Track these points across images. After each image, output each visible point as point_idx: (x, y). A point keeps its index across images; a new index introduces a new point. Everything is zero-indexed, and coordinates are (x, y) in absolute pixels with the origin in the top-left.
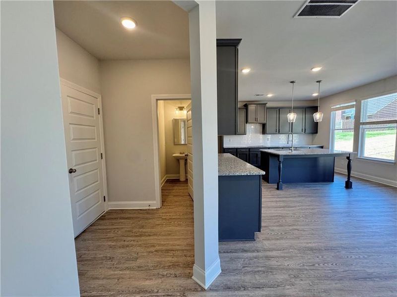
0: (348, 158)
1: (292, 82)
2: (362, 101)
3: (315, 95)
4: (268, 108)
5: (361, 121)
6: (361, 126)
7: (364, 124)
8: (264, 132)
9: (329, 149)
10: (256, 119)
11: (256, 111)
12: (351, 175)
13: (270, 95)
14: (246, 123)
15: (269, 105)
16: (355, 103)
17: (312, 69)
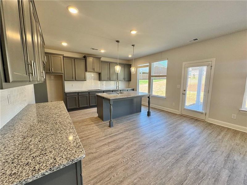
0: (149, 97)
1: (118, 41)
2: (152, 63)
3: (130, 56)
4: (102, 62)
5: (151, 75)
6: (151, 78)
7: (153, 76)
8: (100, 79)
9: (137, 91)
10: (94, 69)
11: (93, 63)
12: (150, 106)
13: (103, 51)
14: (86, 72)
15: (102, 59)
16: (148, 64)
17: (131, 31)
